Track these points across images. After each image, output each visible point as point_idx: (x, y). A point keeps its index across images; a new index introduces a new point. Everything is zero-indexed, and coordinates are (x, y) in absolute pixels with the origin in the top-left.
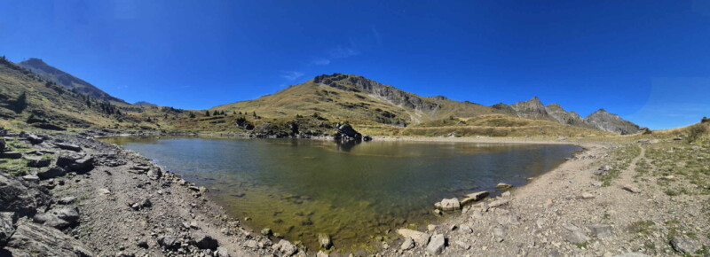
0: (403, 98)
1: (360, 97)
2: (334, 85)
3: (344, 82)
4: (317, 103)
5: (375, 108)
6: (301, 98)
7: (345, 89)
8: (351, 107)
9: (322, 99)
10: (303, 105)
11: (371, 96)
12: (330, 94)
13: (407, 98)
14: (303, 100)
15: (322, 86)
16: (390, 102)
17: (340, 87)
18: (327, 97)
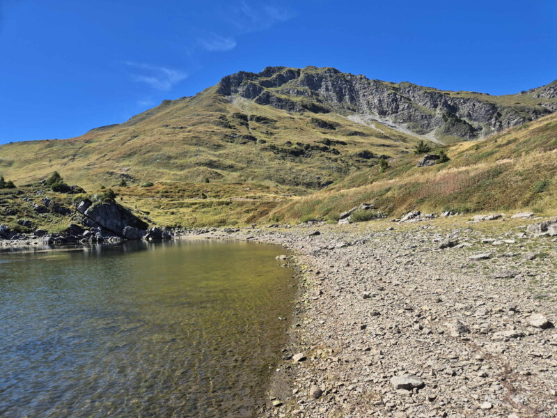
0: (438, 113)
1: (324, 125)
2: (266, 100)
3: (291, 91)
4: (219, 147)
5: (358, 150)
6: (181, 136)
7: (291, 106)
8: (299, 153)
9: (231, 138)
10: (184, 154)
11: (355, 118)
12: (252, 124)
13: (452, 110)
14: (185, 141)
15: (240, 103)
16: (402, 129)
17: (281, 104)
18: (244, 131)
